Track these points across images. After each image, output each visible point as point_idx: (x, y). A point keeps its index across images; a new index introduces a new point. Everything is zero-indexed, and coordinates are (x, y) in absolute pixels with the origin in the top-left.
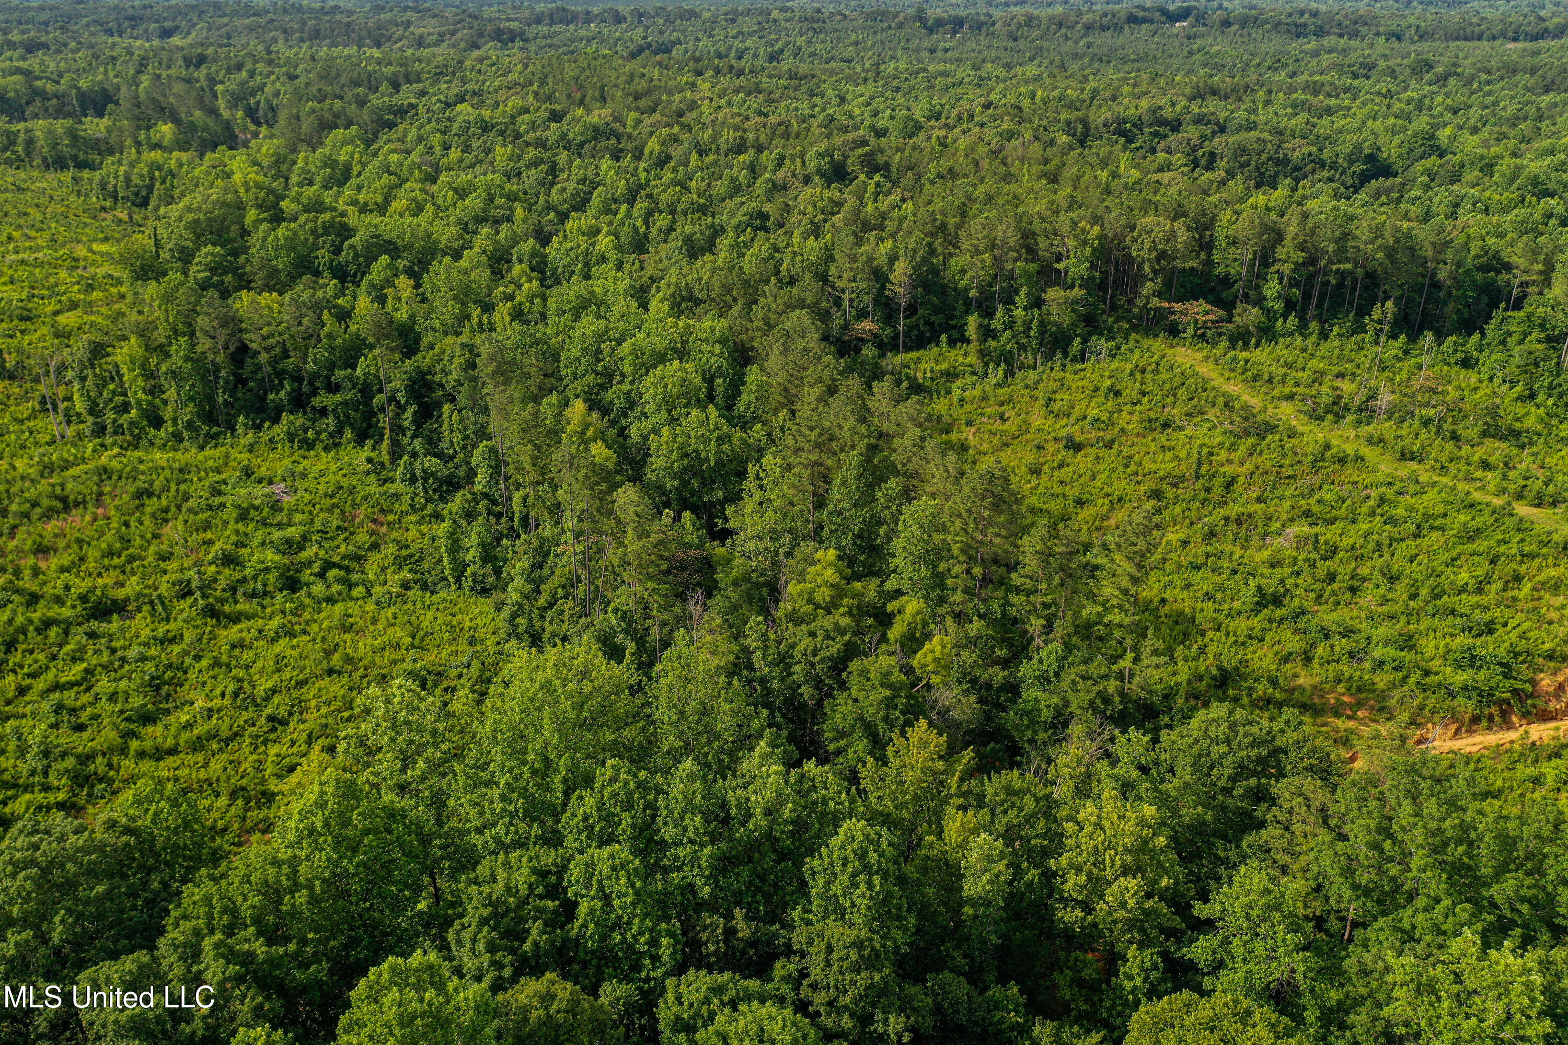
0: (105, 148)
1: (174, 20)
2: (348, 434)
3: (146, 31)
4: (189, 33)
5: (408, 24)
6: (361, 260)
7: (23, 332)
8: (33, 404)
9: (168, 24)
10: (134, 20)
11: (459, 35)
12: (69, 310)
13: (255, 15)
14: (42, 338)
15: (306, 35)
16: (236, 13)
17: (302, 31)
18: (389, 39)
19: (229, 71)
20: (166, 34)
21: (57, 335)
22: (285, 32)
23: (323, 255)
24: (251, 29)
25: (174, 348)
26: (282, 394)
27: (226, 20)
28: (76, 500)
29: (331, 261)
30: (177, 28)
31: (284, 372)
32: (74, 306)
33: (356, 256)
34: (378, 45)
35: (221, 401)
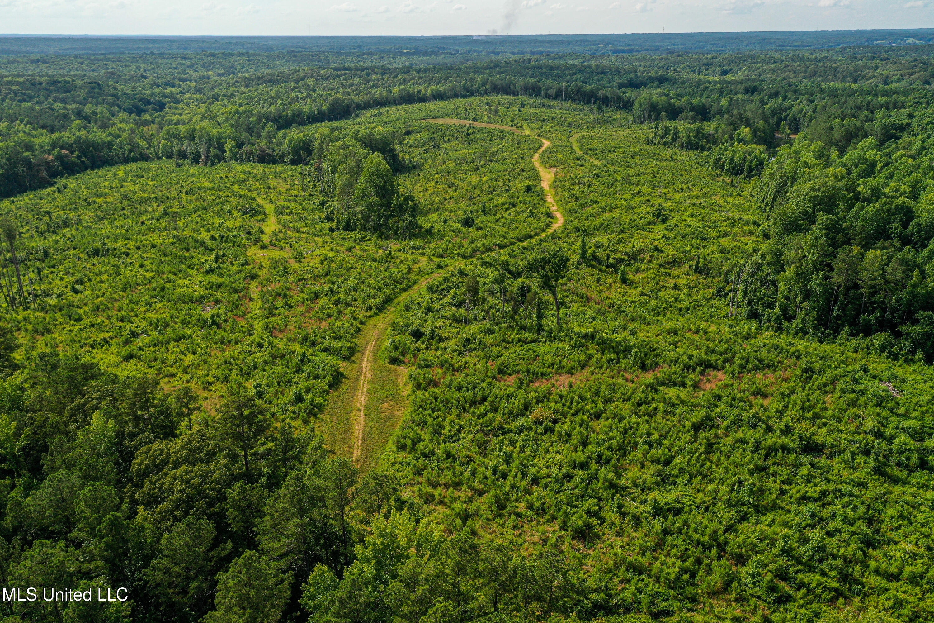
0: (713, 141)
1: (729, 65)
2: (919, 355)
3: (713, 71)
4: (737, 73)
5: (877, 67)
6: (922, 233)
7: (704, 246)
8: (713, 291)
9: (726, 68)
10: (708, 65)
11: (916, 76)
12: (723, 237)
13: (775, 62)
14: (713, 253)
15: (807, 74)
16: (763, 61)
17: (805, 72)
18: (864, 78)
19: (770, 97)
20: (724, 73)
21: (722, 252)
22: (795, 72)
23: (896, 227)
24: (774, 71)
25: (814, 277)
26: (872, 318)
27: (759, 65)
28: (768, 364)
29: (901, 232)
30: (731, 69)
31: (875, 303)
32: (726, 235)
33: (919, 231)
34: (856, 81)
35: (834, 314)
